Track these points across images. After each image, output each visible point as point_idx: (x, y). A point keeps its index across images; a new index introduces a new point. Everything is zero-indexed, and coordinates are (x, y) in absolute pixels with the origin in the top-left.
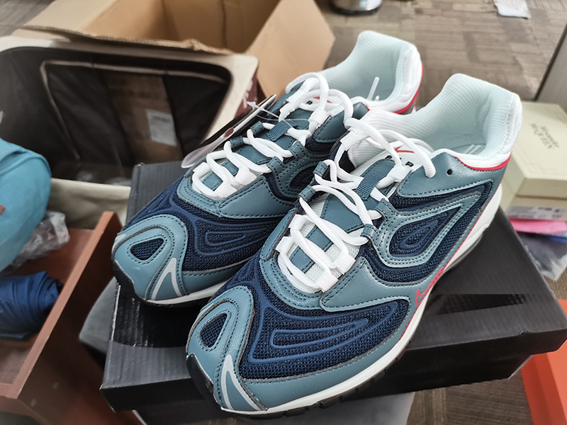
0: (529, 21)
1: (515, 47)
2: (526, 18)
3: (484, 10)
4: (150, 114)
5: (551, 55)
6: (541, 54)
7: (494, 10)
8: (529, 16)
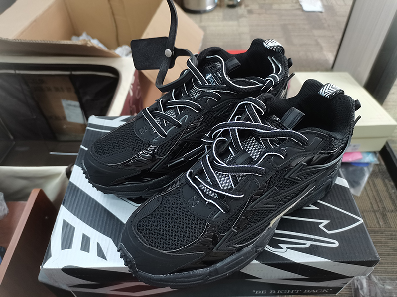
0: (323, 14)
1: (316, 32)
2: (321, 12)
3: (293, 8)
4: (65, 103)
5: (340, 37)
6: (333, 36)
7: (300, 7)
8: (323, 11)
